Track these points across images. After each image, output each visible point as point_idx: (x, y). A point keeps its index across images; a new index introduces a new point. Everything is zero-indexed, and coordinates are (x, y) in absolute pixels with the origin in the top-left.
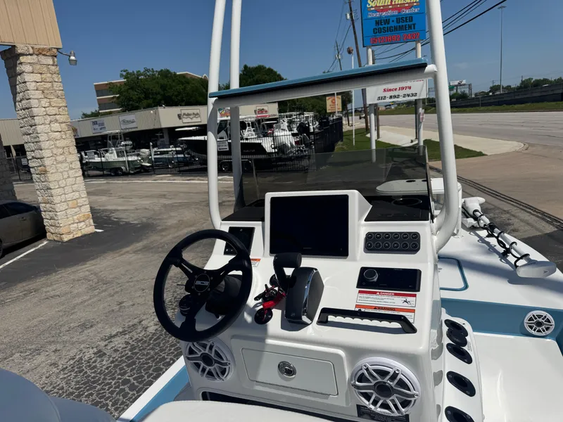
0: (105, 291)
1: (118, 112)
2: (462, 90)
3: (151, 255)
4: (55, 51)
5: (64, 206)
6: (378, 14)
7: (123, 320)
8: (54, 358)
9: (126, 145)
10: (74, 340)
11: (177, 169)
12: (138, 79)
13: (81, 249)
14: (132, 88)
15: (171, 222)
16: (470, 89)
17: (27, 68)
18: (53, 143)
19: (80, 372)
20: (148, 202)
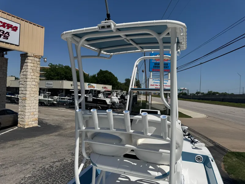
0: (47, 147)
1: (44, 79)
2: (185, 92)
3: (62, 137)
4: (41, 57)
5: (29, 114)
6: (156, 61)
7: (58, 157)
8: (34, 166)
9: (48, 94)
10: (40, 162)
11: (69, 106)
12: (55, 67)
13: (32, 132)
14: (52, 71)
15: (68, 127)
16: (188, 92)
17: (29, 61)
18: (31, 89)
19: (45, 171)
20: (57, 118)
